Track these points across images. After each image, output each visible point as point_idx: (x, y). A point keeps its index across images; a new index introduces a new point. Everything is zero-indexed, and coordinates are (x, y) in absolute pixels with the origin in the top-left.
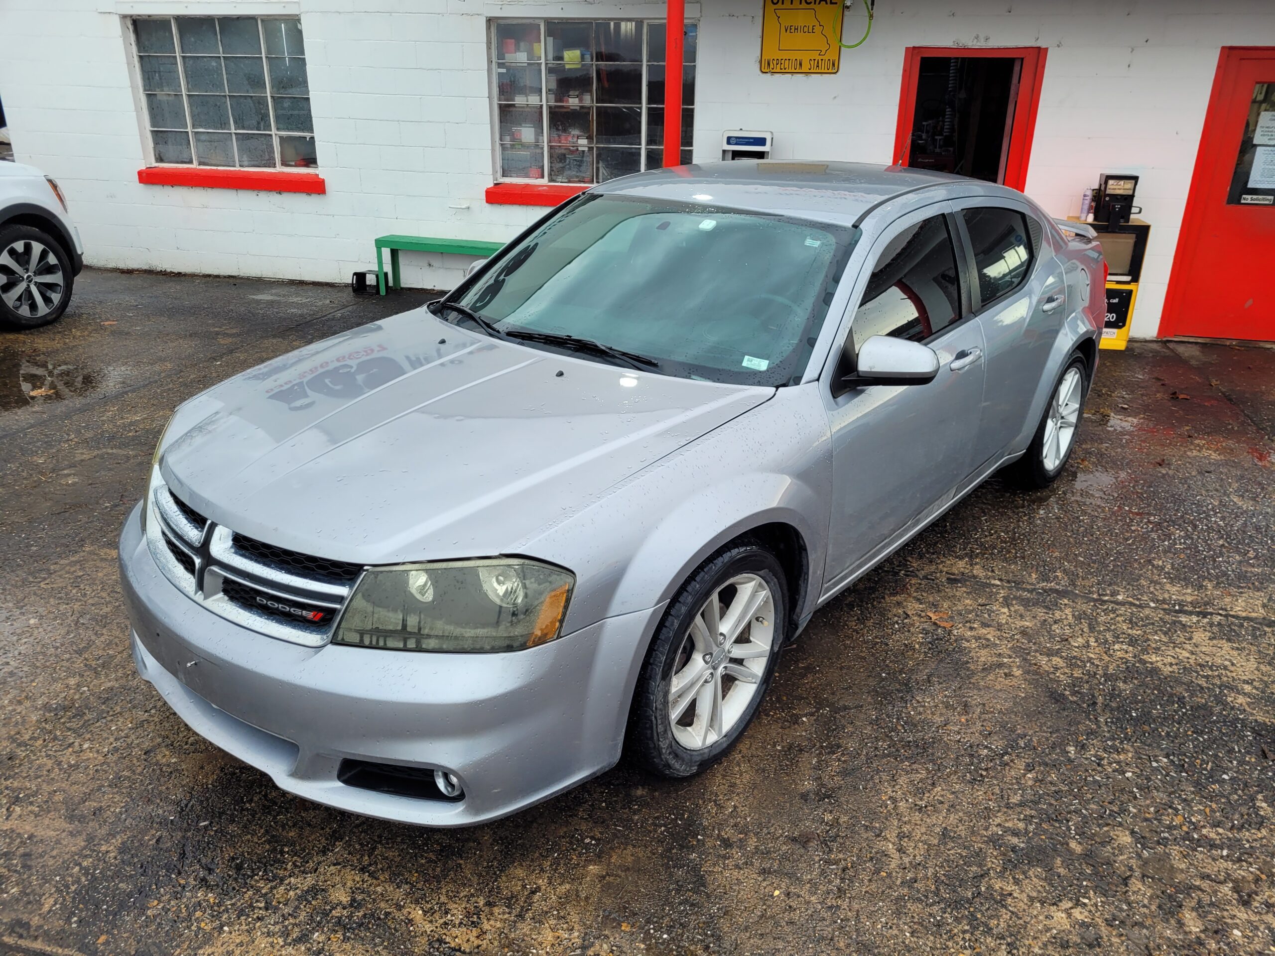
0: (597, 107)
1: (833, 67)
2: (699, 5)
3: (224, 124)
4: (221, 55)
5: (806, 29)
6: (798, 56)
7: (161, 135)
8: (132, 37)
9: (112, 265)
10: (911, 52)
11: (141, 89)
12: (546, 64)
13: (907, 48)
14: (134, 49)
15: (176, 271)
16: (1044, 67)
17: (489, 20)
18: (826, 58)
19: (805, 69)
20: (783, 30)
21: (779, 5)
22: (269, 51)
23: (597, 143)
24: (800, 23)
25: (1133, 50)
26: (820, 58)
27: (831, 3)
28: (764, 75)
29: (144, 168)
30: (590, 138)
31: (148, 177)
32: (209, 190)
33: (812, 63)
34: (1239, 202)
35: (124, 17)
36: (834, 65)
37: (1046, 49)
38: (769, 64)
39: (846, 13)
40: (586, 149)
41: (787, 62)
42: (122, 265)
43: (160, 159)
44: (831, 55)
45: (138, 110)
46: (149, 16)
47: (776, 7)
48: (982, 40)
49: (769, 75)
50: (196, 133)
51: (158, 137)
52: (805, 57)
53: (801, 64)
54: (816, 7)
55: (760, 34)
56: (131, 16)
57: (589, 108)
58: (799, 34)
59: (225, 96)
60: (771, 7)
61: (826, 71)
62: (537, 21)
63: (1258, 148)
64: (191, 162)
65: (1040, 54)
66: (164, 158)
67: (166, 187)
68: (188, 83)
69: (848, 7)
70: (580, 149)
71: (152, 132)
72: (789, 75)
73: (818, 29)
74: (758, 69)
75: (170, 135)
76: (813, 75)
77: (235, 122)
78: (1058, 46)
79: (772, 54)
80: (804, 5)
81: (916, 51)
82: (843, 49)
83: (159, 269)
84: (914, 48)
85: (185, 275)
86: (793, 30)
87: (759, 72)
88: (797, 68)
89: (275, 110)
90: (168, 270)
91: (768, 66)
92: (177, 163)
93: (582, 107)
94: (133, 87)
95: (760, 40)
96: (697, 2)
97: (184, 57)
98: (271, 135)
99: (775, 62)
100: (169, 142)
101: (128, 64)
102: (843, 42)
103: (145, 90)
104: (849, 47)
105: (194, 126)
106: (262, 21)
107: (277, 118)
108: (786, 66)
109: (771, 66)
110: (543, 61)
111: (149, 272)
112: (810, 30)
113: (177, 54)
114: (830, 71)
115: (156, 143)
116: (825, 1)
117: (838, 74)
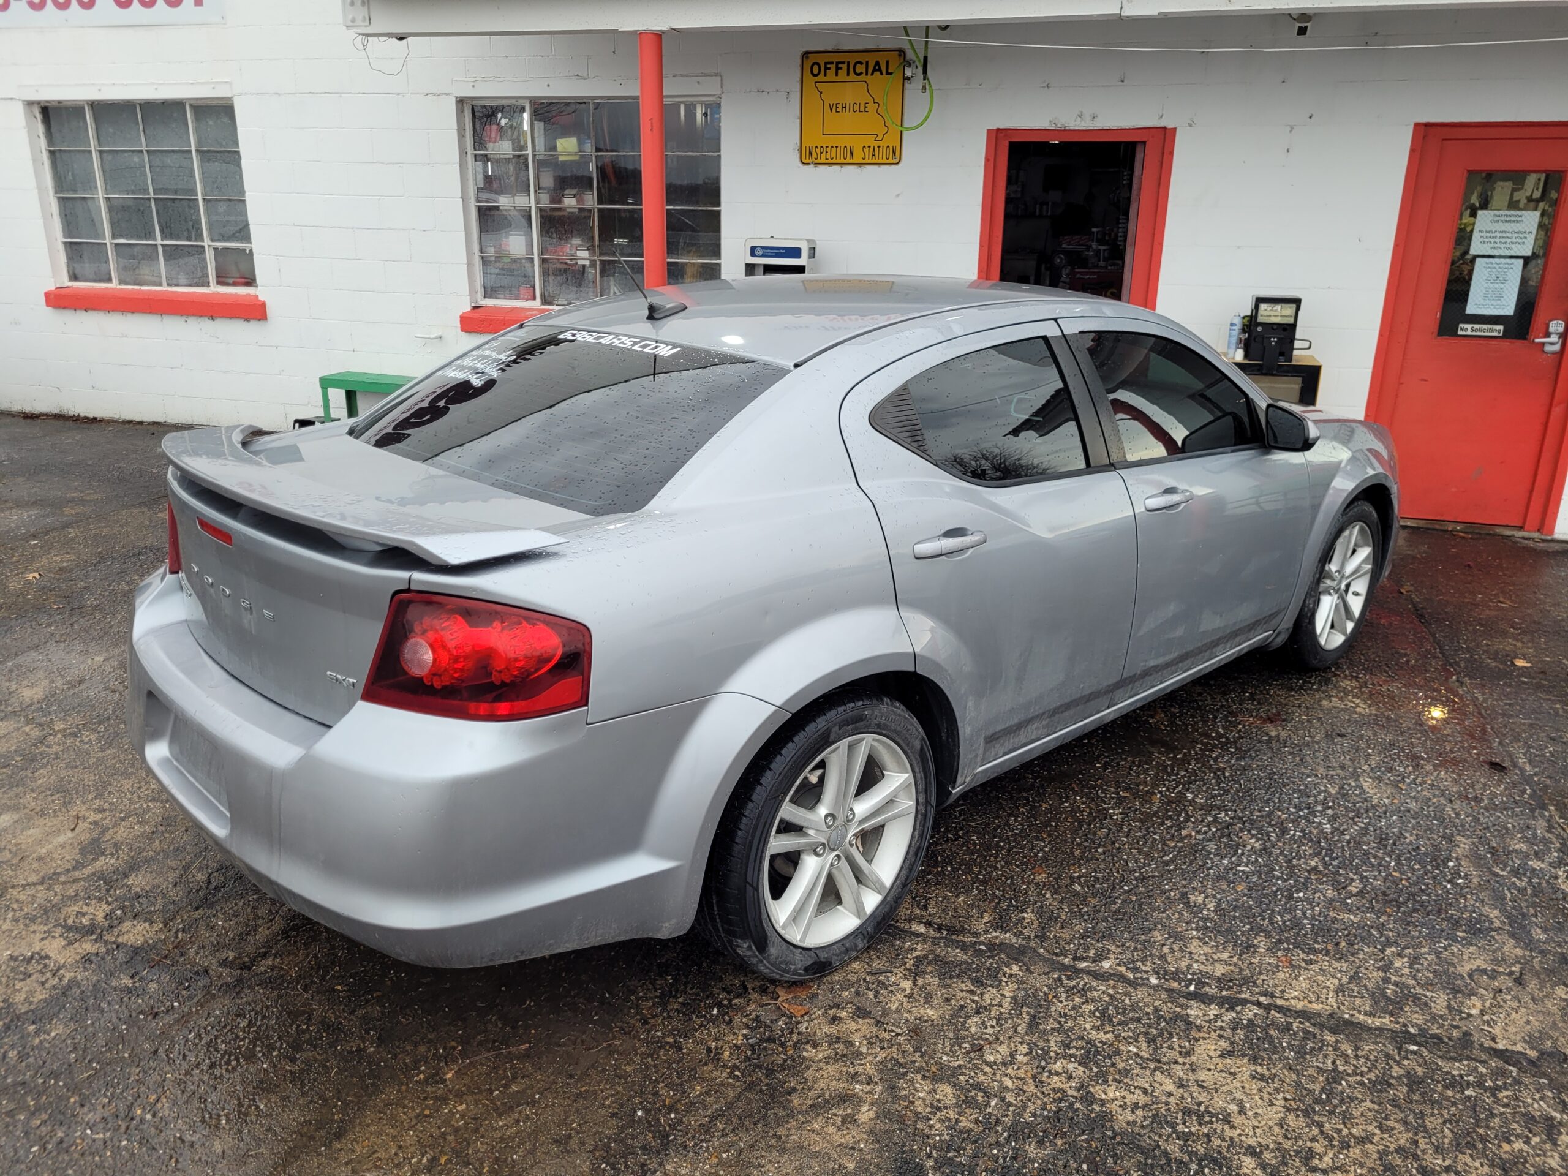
0: (600, 210)
1: (894, 156)
2: (719, 78)
3: (150, 235)
4: (144, 149)
5: (856, 107)
6: (848, 141)
7: (75, 247)
8: (40, 128)
9: (16, 408)
10: (996, 136)
11: (51, 191)
12: (534, 156)
13: (989, 131)
14: (43, 142)
15: (91, 416)
16: (1172, 153)
17: (461, 102)
18: (884, 144)
19: (858, 158)
20: (827, 108)
21: (821, 77)
22: (199, 143)
23: (601, 254)
24: (849, 100)
25: (1292, 129)
26: (876, 144)
27: (888, 73)
28: (805, 167)
29: (53, 288)
30: (591, 249)
31: (58, 300)
32: (129, 315)
33: (866, 150)
34: (1455, 334)
35: (30, 104)
36: (894, 153)
37: (1175, 129)
38: (811, 153)
39: (907, 85)
40: (587, 263)
41: (834, 150)
42: (28, 409)
43: (74, 277)
44: (890, 141)
45: (46, 216)
46: (59, 102)
47: (817, 79)
48: (1088, 118)
49: (812, 166)
50: (117, 245)
51: (74, 251)
52: (857, 144)
53: (852, 153)
54: (868, 78)
55: (799, 114)
56: (39, 103)
57: (589, 211)
58: (847, 114)
59: (149, 199)
60: (810, 80)
61: (885, 161)
62: (521, 102)
63: (1478, 260)
64: (110, 280)
65: (1166, 136)
66: (79, 276)
67: (78, 312)
68: (106, 184)
69: (908, 79)
70: (580, 262)
71: (65, 243)
72: (838, 167)
73: (872, 107)
74: (798, 159)
75: (85, 246)
76: (868, 167)
77: (162, 231)
78: (1190, 125)
79: (815, 140)
80: (852, 76)
81: (1001, 135)
82: (905, 133)
83: (71, 414)
84: (998, 130)
85: (101, 421)
86: (839, 109)
87: (799, 164)
88: (847, 158)
89: (208, 215)
90: (82, 415)
91: (810, 156)
92: (95, 281)
93: (581, 210)
94: (40, 189)
95: (798, 121)
96: (716, 75)
97: (100, 152)
98: (203, 247)
99: (818, 150)
100: (85, 256)
101: (34, 160)
102: (905, 125)
103: (56, 193)
104: (913, 127)
105: (114, 236)
106: (191, 106)
107: (211, 226)
108: (834, 155)
109: (814, 155)
110: (529, 152)
111: (60, 417)
112: (862, 109)
113: (93, 149)
114: (890, 160)
115: (70, 259)
116: (880, 70)
117: (901, 164)
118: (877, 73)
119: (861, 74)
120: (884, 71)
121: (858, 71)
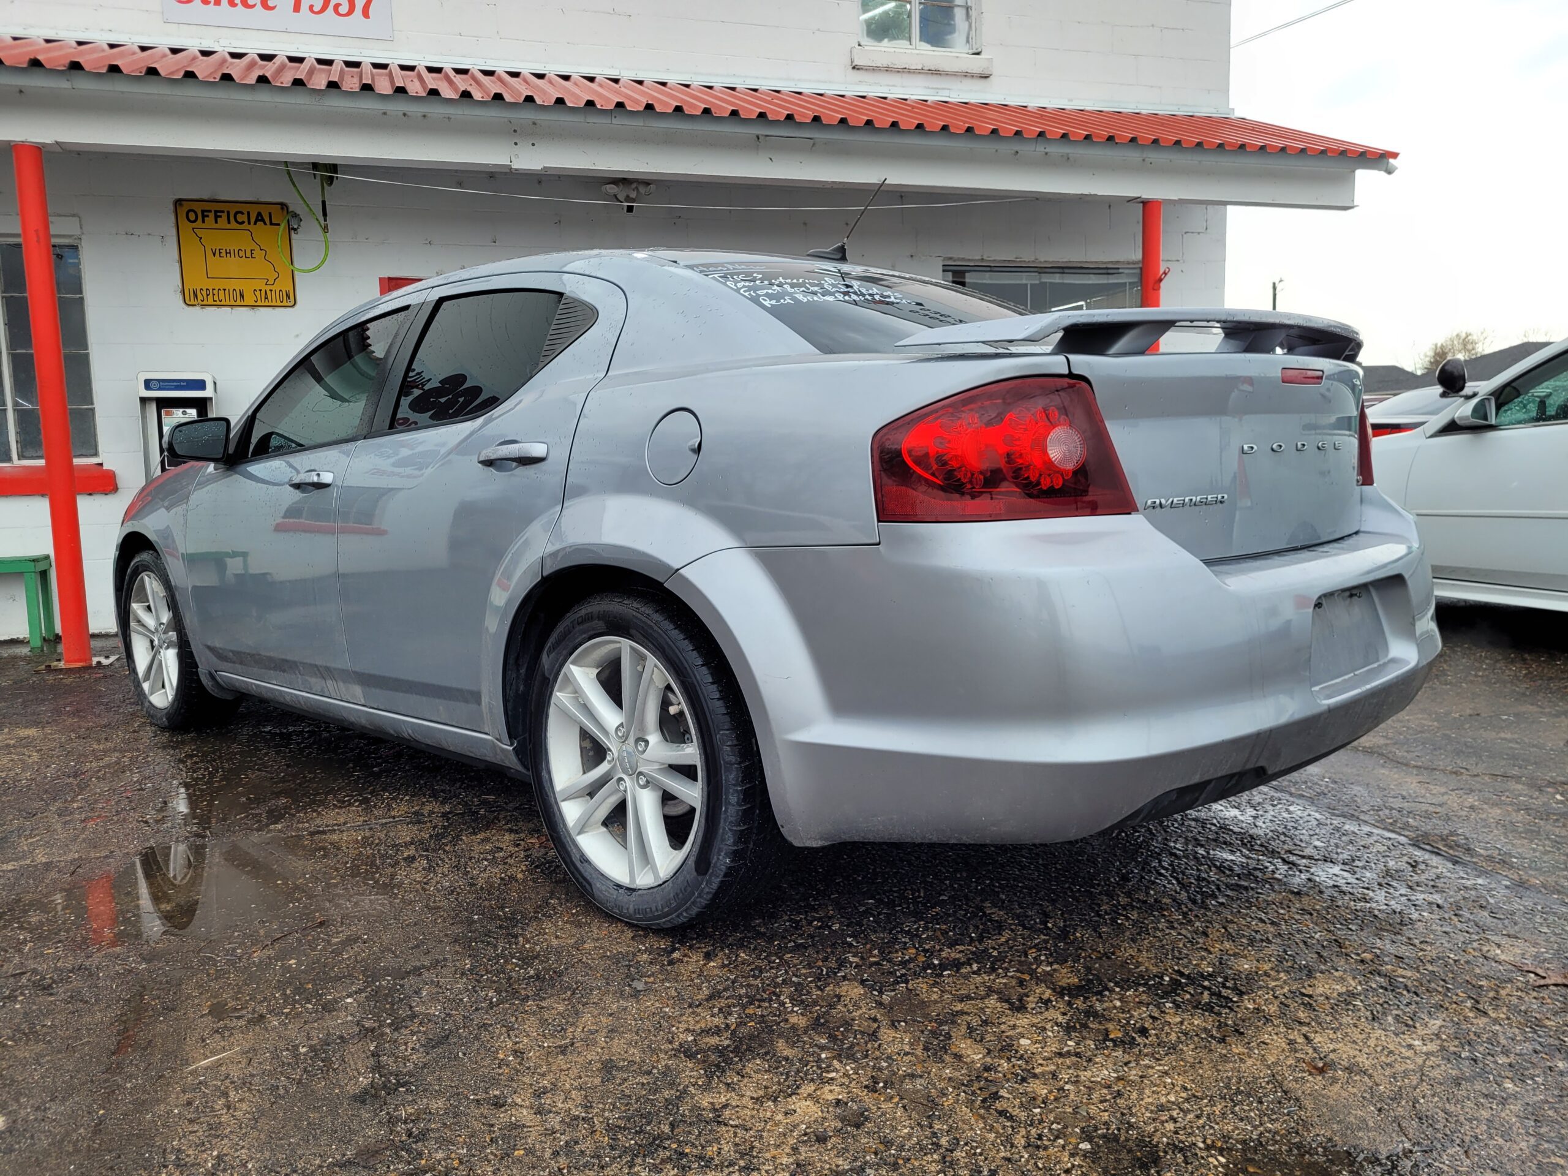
1: (288, 299)
2: (76, 219)
5: (242, 253)
6: (238, 285)
10: (390, 283)
13: (383, 279)
18: (276, 288)
19: (249, 299)
20: (209, 254)
21: (199, 224)
24: (233, 247)
26: (268, 288)
27: (271, 224)
28: (191, 308)
33: (258, 293)
36: (288, 297)
38: (195, 295)
39: (293, 235)
41: (222, 292)
44: (283, 285)
47: (194, 225)
49: (198, 308)
52: (248, 288)
53: (242, 296)
54: (251, 227)
55: (177, 257)
58: (233, 260)
60: (186, 225)
61: (279, 303)
69: (295, 230)
72: (229, 309)
73: (258, 254)
74: (181, 301)
76: (261, 309)
79: (198, 281)
80: (233, 224)
81: (395, 282)
82: (296, 274)
84: (392, 277)
86: (224, 254)
87: (184, 305)
88: (237, 300)
91: (193, 297)
95: (177, 265)
96: (73, 216)
99: (204, 292)
102: (296, 266)
104: (304, 271)
108: (222, 297)
109: (200, 297)
112: (249, 254)
114: (284, 303)
116: (263, 220)
117: (296, 307)
118: (260, 223)
119: (243, 223)
120: (268, 222)
121: (240, 220)
